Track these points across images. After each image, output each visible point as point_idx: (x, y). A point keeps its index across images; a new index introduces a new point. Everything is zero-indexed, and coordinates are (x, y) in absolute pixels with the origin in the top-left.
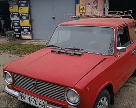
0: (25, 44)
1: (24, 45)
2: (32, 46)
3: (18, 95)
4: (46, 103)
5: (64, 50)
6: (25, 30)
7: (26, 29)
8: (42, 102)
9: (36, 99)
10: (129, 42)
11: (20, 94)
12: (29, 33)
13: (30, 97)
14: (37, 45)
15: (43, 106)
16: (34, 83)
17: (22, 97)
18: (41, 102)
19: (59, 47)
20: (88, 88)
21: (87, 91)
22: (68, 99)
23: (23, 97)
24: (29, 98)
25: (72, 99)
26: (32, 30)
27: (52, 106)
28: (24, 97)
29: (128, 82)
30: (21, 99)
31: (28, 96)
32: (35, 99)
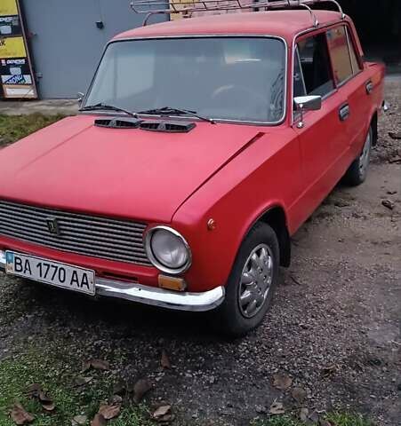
0: (15, 114)
1: (13, 117)
2: (40, 118)
3: (4, 261)
4: (90, 275)
5: (136, 117)
6: (13, 70)
7: (15, 65)
8: (80, 273)
9: (60, 266)
10: (331, 82)
11: (10, 258)
12: (28, 78)
13: (43, 262)
14: (55, 114)
15: (83, 283)
16: (48, 221)
17: (16, 263)
18: (75, 272)
19: (118, 110)
20: (211, 221)
21: (209, 228)
22: (155, 257)
23: (20, 264)
24: (40, 264)
25: (168, 256)
26: (33, 69)
27: (109, 282)
28: (23, 265)
29: (329, 204)
30: (16, 270)
31: (34, 262)
32: (57, 267)
